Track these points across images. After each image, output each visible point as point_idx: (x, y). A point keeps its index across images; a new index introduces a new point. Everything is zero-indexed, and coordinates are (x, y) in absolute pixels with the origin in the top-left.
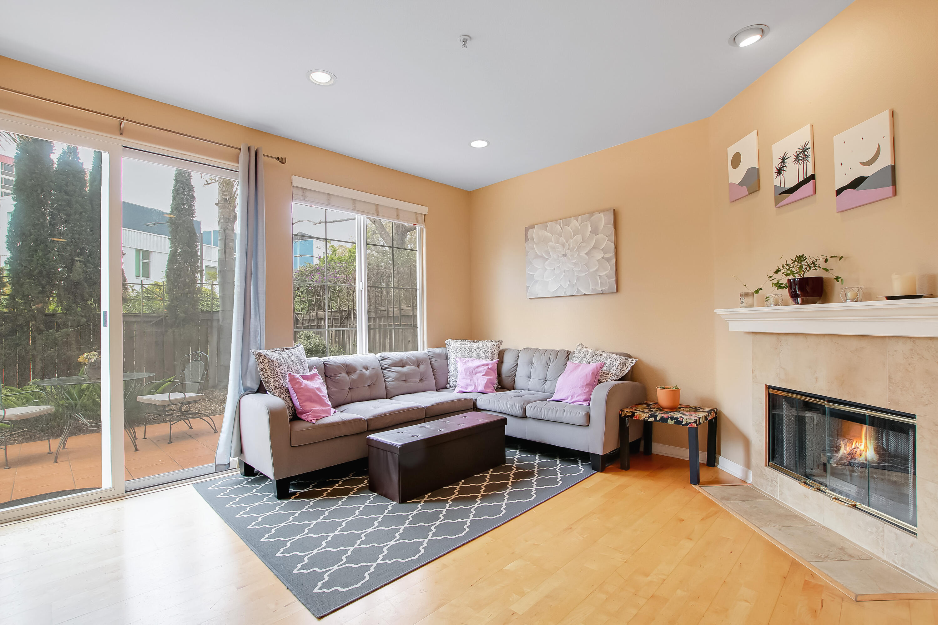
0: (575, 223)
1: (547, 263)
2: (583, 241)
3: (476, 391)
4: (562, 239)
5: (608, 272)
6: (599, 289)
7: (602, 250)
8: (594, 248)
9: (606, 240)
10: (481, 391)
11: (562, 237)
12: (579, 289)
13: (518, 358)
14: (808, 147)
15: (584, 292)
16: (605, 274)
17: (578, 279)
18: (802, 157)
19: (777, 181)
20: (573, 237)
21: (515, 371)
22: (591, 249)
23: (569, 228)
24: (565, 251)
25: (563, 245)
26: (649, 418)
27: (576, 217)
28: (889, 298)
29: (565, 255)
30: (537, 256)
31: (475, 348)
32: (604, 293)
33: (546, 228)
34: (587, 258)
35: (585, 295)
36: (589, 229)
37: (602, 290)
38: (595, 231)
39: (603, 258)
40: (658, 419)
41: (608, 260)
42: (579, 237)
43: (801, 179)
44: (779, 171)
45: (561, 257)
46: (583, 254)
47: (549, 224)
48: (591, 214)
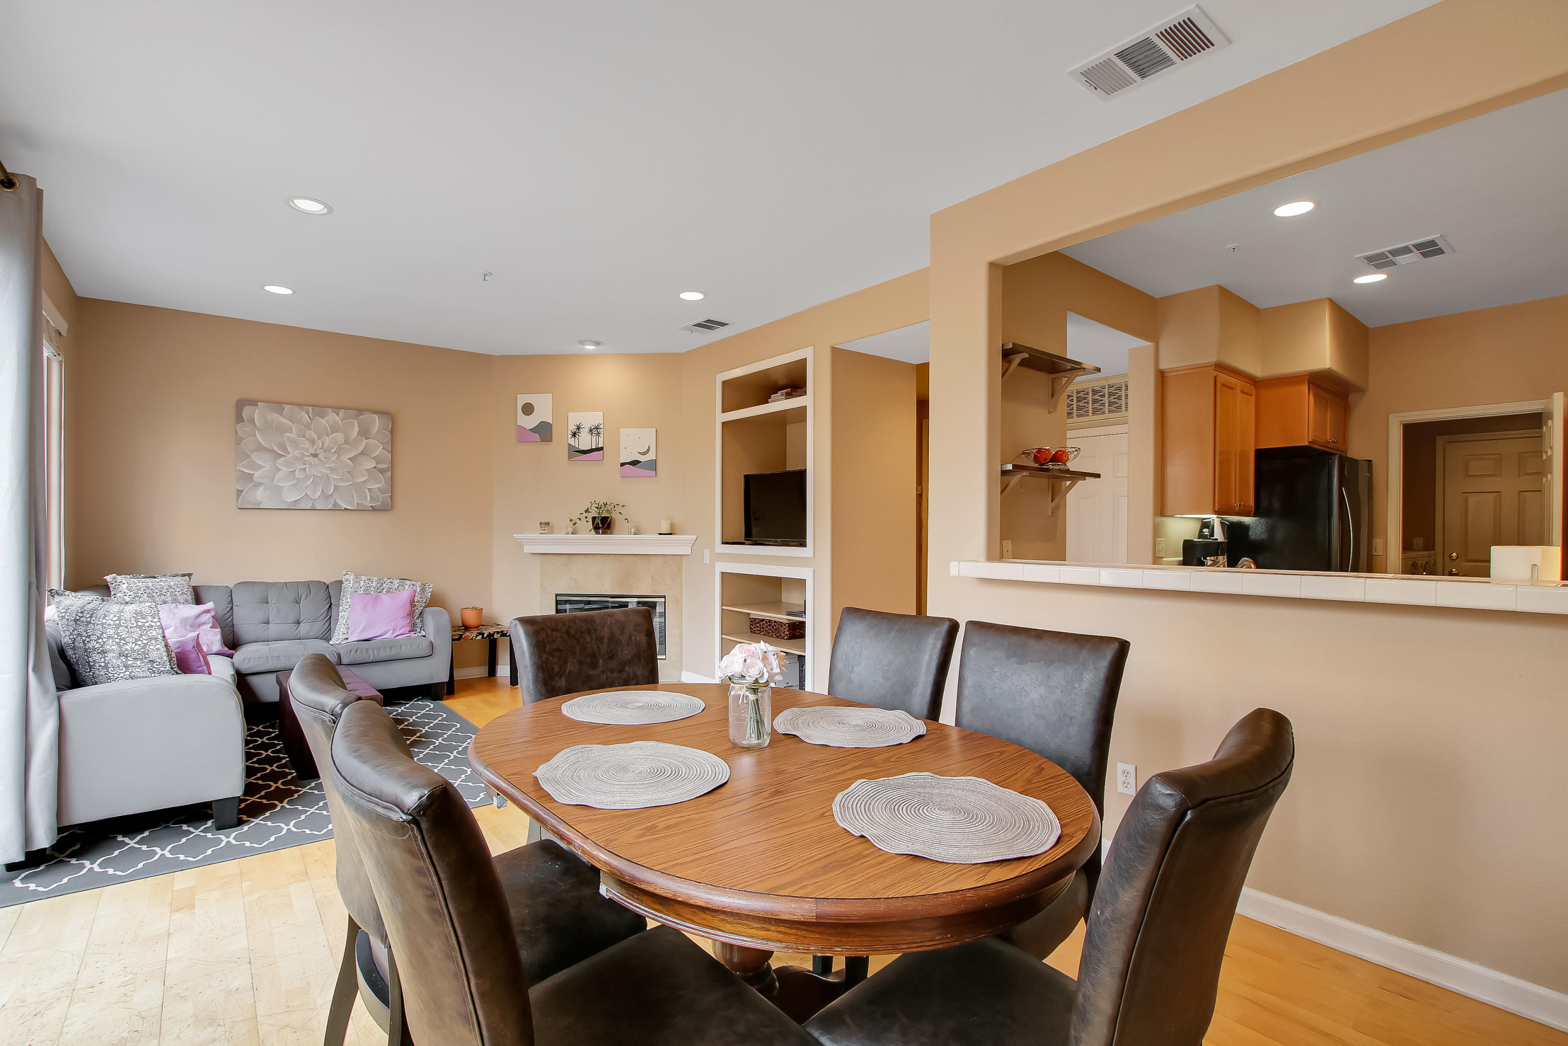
0: (333, 417)
1: (281, 460)
2: (346, 442)
4: (311, 433)
5: (381, 486)
6: (368, 504)
7: (374, 458)
8: (362, 453)
9: (379, 447)
11: (310, 429)
12: (336, 501)
13: (232, 598)
14: (600, 427)
15: (344, 506)
16: (378, 488)
17: (336, 488)
18: (595, 432)
19: (572, 441)
20: (331, 434)
21: (231, 618)
22: (358, 454)
23: (323, 421)
24: (316, 450)
25: (313, 442)
27: (336, 408)
28: (660, 534)
29: (315, 455)
30: (260, 448)
32: (374, 509)
33: (281, 412)
34: (352, 465)
35: (346, 509)
36: (356, 429)
37: (371, 506)
38: (364, 433)
39: (375, 467)
40: (485, 636)
41: (382, 471)
42: (340, 436)
43: (594, 447)
44: (574, 435)
45: (308, 456)
46: (345, 458)
47: (287, 407)
48: (360, 411)
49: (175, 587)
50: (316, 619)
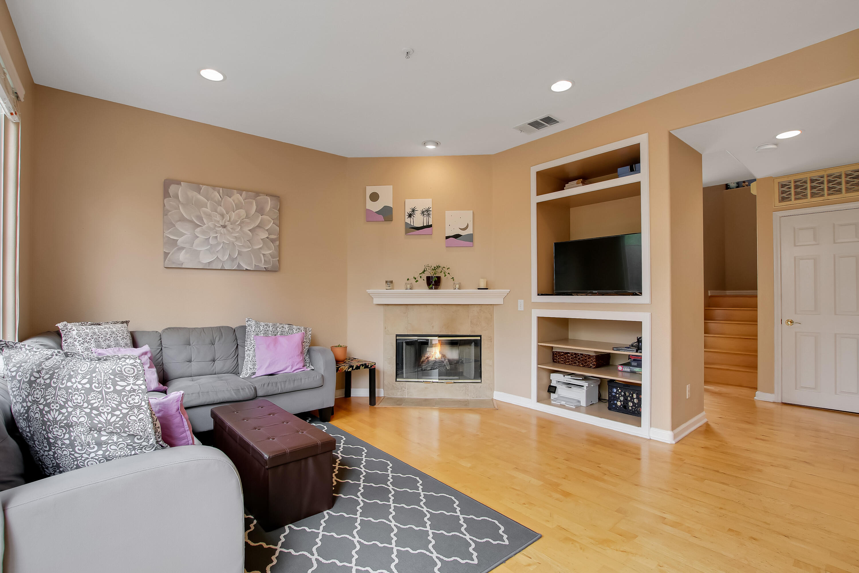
0: (237, 197)
1: (198, 229)
2: (247, 217)
3: (150, 390)
4: (221, 209)
5: (272, 252)
6: (262, 266)
7: (267, 230)
8: (258, 226)
9: (271, 222)
10: (157, 388)
11: (221, 206)
12: (239, 264)
13: (161, 341)
14: (430, 210)
15: (245, 267)
16: (269, 253)
17: (240, 253)
18: (425, 213)
19: (408, 220)
20: (236, 211)
22: (255, 227)
23: (230, 200)
24: (225, 222)
25: (222, 216)
26: (349, 368)
27: (240, 191)
28: (479, 289)
29: (224, 227)
30: (182, 219)
31: (90, 335)
32: (267, 270)
33: (199, 191)
34: (251, 235)
35: (247, 270)
36: (254, 207)
37: (265, 268)
38: (260, 211)
39: (267, 238)
40: (354, 368)
41: (273, 241)
42: (242, 212)
43: (425, 225)
44: (410, 216)
45: (219, 227)
46: (246, 229)
47: (204, 187)
48: (257, 194)
49: (117, 333)
50: (227, 358)
